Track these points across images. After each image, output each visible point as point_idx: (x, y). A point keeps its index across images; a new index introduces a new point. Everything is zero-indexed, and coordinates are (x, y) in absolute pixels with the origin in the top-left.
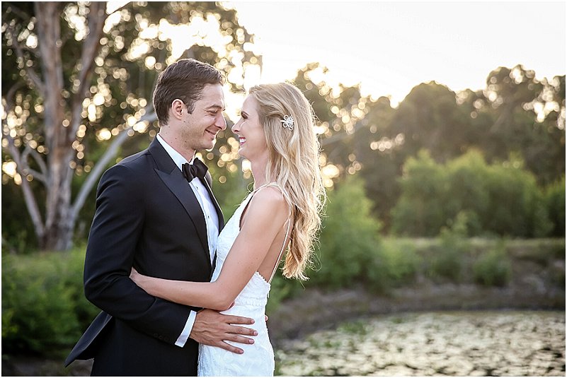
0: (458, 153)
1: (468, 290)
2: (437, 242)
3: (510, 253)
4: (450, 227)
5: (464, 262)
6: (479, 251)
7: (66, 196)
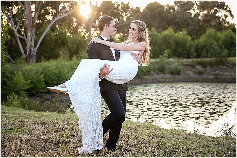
0: (165, 29)
1: (168, 76)
2: (158, 60)
3: (182, 63)
4: (162, 55)
5: (167, 66)
6: (172, 63)
7: (33, 44)
